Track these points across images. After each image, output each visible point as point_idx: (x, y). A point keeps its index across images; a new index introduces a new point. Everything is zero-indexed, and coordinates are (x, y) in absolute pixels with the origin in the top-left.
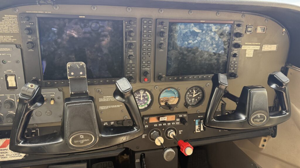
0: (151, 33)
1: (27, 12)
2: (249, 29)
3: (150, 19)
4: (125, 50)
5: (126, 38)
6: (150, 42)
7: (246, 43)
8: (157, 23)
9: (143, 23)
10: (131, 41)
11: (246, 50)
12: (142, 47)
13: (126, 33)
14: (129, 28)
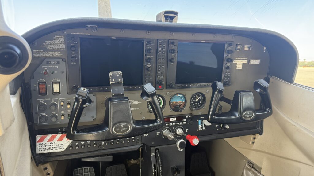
0: (164, 50)
1: (72, 34)
2: (239, 47)
3: (164, 40)
4: (145, 64)
5: (146, 54)
6: (163, 57)
7: (237, 58)
8: (169, 43)
9: (158, 43)
10: (150, 57)
11: (236, 63)
12: (158, 61)
13: (146, 50)
14: (148, 46)
